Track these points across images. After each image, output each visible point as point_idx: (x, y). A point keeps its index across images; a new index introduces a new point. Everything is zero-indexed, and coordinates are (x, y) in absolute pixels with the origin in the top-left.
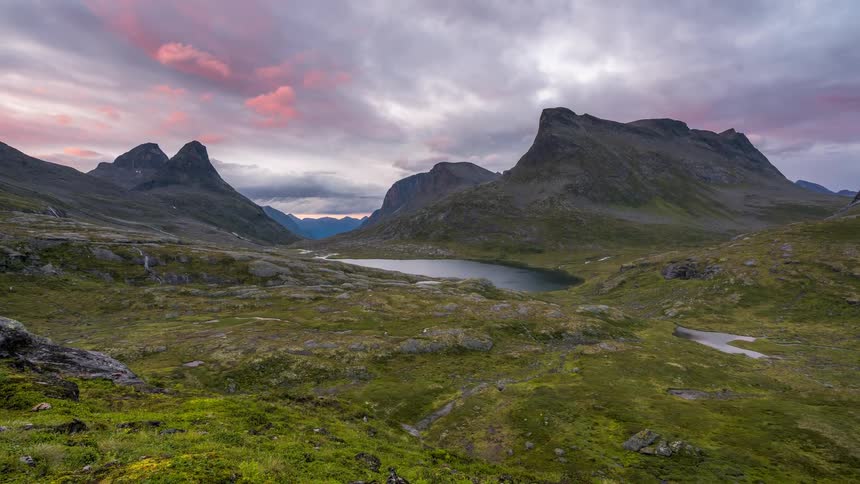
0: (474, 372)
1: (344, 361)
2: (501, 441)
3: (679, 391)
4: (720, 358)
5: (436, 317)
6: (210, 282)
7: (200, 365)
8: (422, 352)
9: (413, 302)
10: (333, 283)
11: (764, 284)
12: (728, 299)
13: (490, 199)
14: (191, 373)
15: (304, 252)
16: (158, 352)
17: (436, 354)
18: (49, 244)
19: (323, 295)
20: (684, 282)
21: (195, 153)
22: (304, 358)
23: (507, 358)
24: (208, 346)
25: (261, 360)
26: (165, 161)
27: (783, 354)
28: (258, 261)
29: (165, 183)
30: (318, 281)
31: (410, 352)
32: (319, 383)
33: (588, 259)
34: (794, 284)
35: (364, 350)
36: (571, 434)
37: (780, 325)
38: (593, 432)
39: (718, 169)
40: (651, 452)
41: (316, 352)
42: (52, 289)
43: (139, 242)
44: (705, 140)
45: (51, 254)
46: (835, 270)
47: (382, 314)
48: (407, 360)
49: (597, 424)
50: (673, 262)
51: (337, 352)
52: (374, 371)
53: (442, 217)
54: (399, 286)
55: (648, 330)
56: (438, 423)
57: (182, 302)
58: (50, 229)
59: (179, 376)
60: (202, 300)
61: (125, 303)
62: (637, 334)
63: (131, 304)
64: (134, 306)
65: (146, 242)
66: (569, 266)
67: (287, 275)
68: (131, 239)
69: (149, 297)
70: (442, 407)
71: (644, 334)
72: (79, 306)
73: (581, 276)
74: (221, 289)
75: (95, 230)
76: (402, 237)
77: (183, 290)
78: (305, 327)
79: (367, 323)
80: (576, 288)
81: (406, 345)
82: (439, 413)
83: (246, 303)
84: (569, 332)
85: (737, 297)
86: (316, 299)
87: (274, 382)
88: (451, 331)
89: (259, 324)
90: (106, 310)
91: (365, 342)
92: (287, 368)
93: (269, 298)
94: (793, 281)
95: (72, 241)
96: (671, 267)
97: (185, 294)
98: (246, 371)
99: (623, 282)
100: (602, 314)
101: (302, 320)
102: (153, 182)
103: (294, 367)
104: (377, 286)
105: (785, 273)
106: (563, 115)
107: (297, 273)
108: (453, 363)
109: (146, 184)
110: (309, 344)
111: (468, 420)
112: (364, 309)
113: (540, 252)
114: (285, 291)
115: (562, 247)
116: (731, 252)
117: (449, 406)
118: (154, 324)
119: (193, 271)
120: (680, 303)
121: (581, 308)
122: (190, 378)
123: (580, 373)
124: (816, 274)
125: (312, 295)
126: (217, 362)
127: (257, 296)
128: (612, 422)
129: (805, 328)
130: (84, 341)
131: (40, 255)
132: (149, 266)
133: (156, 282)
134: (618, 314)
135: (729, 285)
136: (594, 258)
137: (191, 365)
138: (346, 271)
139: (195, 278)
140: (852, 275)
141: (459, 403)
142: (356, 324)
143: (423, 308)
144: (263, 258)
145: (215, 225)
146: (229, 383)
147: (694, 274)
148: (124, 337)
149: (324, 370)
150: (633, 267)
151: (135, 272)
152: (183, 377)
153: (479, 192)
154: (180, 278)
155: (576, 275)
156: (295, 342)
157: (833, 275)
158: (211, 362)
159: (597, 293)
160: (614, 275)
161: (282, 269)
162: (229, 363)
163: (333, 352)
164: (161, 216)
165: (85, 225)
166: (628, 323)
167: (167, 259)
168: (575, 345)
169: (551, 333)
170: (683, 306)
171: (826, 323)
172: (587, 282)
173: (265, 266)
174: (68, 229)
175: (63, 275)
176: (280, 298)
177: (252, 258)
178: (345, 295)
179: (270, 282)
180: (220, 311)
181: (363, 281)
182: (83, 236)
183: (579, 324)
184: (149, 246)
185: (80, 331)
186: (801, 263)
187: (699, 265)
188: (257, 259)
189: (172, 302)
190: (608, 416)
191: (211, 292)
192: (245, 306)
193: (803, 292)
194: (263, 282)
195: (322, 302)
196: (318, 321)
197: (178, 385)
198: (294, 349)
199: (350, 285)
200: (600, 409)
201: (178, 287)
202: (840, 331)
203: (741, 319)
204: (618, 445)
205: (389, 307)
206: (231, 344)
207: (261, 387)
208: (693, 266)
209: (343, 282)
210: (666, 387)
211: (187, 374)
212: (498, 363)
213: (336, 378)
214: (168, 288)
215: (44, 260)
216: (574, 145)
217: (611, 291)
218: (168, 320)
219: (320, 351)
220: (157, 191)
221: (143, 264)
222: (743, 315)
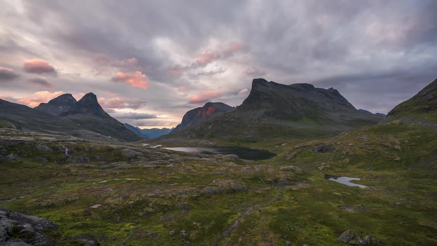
0: (242, 202)
1: (176, 200)
2: (272, 241)
3: (344, 207)
4: (351, 189)
5: (217, 174)
6: (101, 161)
7: (99, 207)
8: (215, 193)
9: (205, 167)
10: (164, 159)
11: (358, 154)
12: (344, 161)
13: (231, 118)
14: (94, 212)
15: (144, 145)
16: (74, 201)
17: (222, 193)
18: (12, 144)
19: (160, 166)
20: (323, 154)
21: (91, 99)
22: (156, 199)
23: (256, 194)
24: (103, 195)
25: (133, 202)
26: (75, 102)
27: (373, 185)
28: (126, 150)
29: (74, 113)
30: (156, 158)
31: (209, 193)
32: (164, 213)
33: (277, 145)
34: (371, 153)
35: (186, 193)
36: (306, 234)
37: (369, 172)
38: (317, 233)
39: (328, 104)
40: (355, 243)
41: (162, 196)
42: (12, 168)
43: (63, 141)
44: (322, 92)
45: (13, 148)
46: (387, 147)
47: (192, 174)
48: (208, 197)
49: (317, 228)
50: (316, 145)
51: (172, 195)
52: (192, 204)
53: (210, 127)
54: (195, 160)
55: (313, 177)
56: (234, 232)
57: (86, 172)
58: (12, 135)
59: (87, 214)
60: (97, 170)
61: (54, 174)
62: (309, 179)
63: (57, 174)
64: (59, 175)
65: (66, 141)
66: (269, 148)
67: (141, 156)
68: (58, 140)
69: (68, 170)
70: (233, 222)
71: (312, 179)
72: (28, 177)
73: (275, 152)
74: (107, 164)
75: (38, 136)
76: (192, 137)
77: (86, 166)
78: (153, 182)
79: (185, 179)
80: (274, 158)
81: (206, 189)
82: (233, 226)
83: (121, 171)
84: (281, 179)
85: (347, 160)
86: (157, 168)
87: (141, 214)
88: (227, 181)
89: (129, 182)
90: (43, 178)
91: (186, 189)
92: (147, 206)
93: (133, 168)
94: (370, 152)
95: (26, 141)
96: (316, 147)
97: (88, 167)
98: (125, 209)
99: (296, 155)
100: (292, 170)
101: (152, 179)
102: (68, 112)
103: (151, 205)
104: (186, 160)
105: (366, 149)
106: (262, 82)
107: (146, 155)
108: (231, 198)
109: (64, 113)
110: (157, 191)
111: (250, 229)
112: (182, 172)
113: (255, 142)
114: (141, 164)
115: (265, 139)
116: (342, 140)
117: (237, 222)
118: (71, 185)
119: (92, 155)
120: (324, 163)
121: (282, 168)
122: (94, 215)
123: (295, 199)
124: (379, 149)
125: (155, 166)
126: (108, 204)
127: (126, 167)
128: (324, 226)
129: (380, 173)
130: (31, 196)
131: (7, 149)
132: (68, 153)
133: (71, 162)
134: (299, 170)
135: (343, 154)
136: (280, 144)
137: (94, 207)
138: (169, 153)
139: (93, 159)
140: (394, 149)
141: (242, 220)
142: (179, 180)
143: (210, 170)
144: (128, 148)
145: (99, 133)
146: (116, 216)
147: (327, 150)
148: (54, 193)
149: (166, 206)
150: (299, 148)
151: (60, 157)
152: (90, 214)
153: (226, 116)
154: (85, 160)
155: (272, 152)
156: (149, 191)
157: (386, 149)
158: (105, 205)
159: (284, 160)
160: (291, 152)
161: (138, 153)
162: (115, 205)
163: (170, 195)
164: (72, 129)
165: (33, 133)
166: (304, 174)
167: (78, 149)
168: (285, 185)
169: (273, 180)
170: (324, 165)
171: (388, 170)
172: (278, 155)
173: (130, 152)
174: (23, 135)
175: (19, 160)
176: (138, 168)
177: (123, 148)
178: (171, 165)
179: (132, 160)
180: (106, 176)
181: (178, 158)
182: (32, 139)
183: (284, 175)
184: (68, 143)
185: (28, 190)
186: (372, 144)
187: (328, 146)
188: (126, 148)
189: (81, 172)
190: (321, 223)
191: (101, 166)
192: (120, 173)
193: (375, 156)
194: (129, 160)
195: (160, 169)
196: (159, 179)
197: (87, 219)
198: (149, 195)
199: (172, 160)
200: (315, 220)
201: (84, 164)
202: (394, 173)
203: (352, 170)
204: (335, 240)
205: (194, 170)
206: (116, 194)
207: (134, 217)
208: (326, 146)
209: (169, 158)
210: (337, 205)
211: (92, 212)
212: (253, 196)
213: (173, 210)
214: (78, 165)
215: (9, 152)
216: (267, 95)
217: (291, 159)
218: (79, 182)
219: (164, 195)
220: (70, 116)
221: (65, 153)
222: (352, 168)
